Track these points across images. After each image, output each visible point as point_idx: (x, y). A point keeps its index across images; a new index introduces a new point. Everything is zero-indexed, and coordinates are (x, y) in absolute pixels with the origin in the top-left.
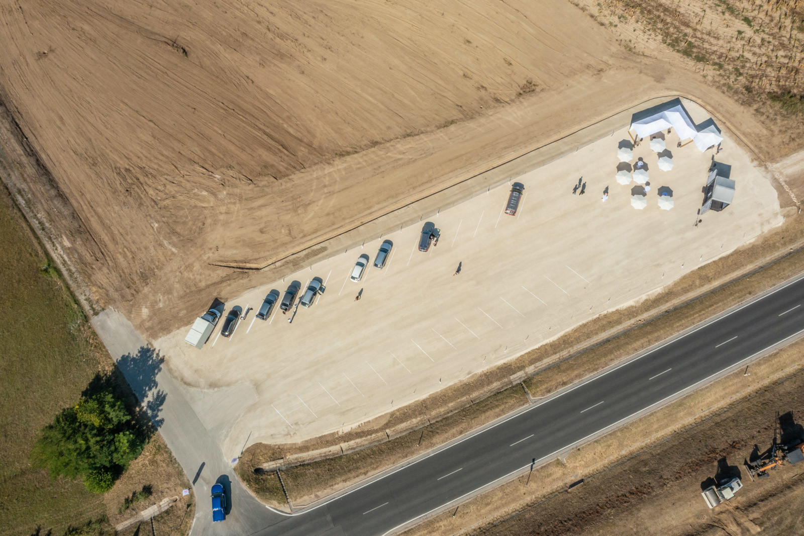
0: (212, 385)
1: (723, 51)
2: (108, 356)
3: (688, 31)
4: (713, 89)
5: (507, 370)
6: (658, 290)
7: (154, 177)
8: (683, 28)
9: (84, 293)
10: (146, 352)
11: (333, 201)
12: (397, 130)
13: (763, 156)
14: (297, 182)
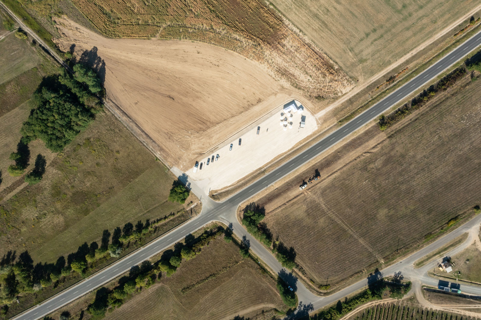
0: (200, 180)
1: (305, 86)
2: (176, 177)
3: (297, 81)
4: (302, 97)
5: (260, 168)
6: (291, 147)
8: (295, 80)
9: (167, 164)
10: (184, 175)
11: (218, 136)
12: (230, 116)
13: (313, 113)
14: (209, 132)
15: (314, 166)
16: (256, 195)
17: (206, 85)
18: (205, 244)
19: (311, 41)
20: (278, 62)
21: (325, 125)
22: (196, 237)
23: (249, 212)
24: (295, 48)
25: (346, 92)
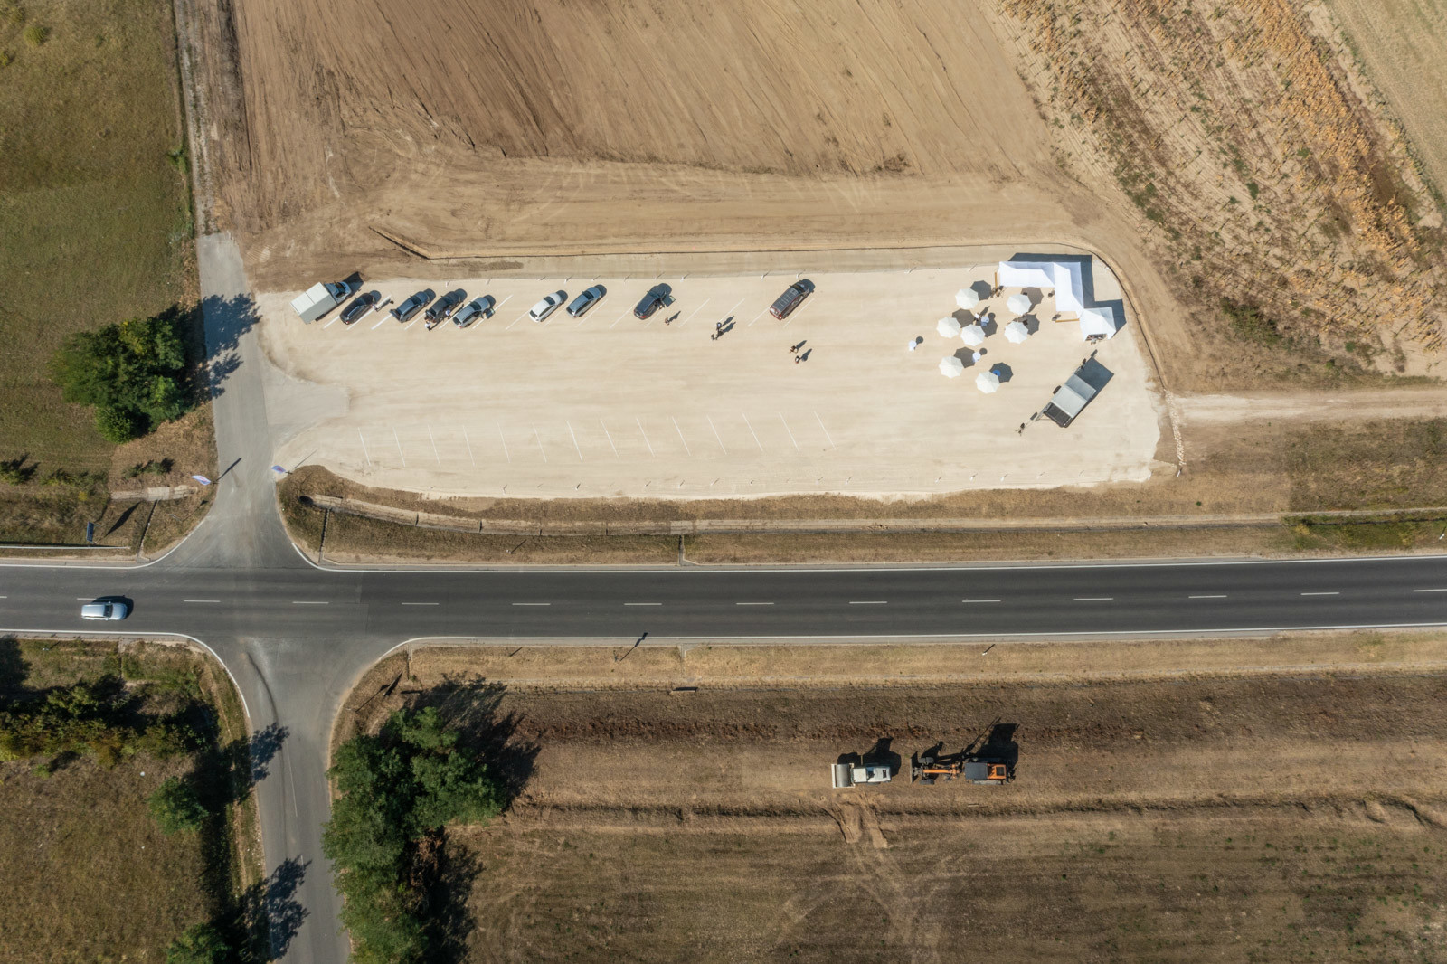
0: (301, 375)
1: (1193, 216)
2: (197, 289)
4: (1148, 264)
5: (670, 511)
6: (922, 494)
7: (358, 94)
8: (1154, 164)
9: (205, 203)
10: (243, 302)
11: (561, 211)
12: (691, 153)
13: (1167, 379)
14: (529, 169)
15: (1002, 694)
16: (545, 651)
19: (1338, 39)
20: (1106, 48)
21: (1204, 488)
22: (31, 682)
24: (1233, 28)
25: (1433, 373)
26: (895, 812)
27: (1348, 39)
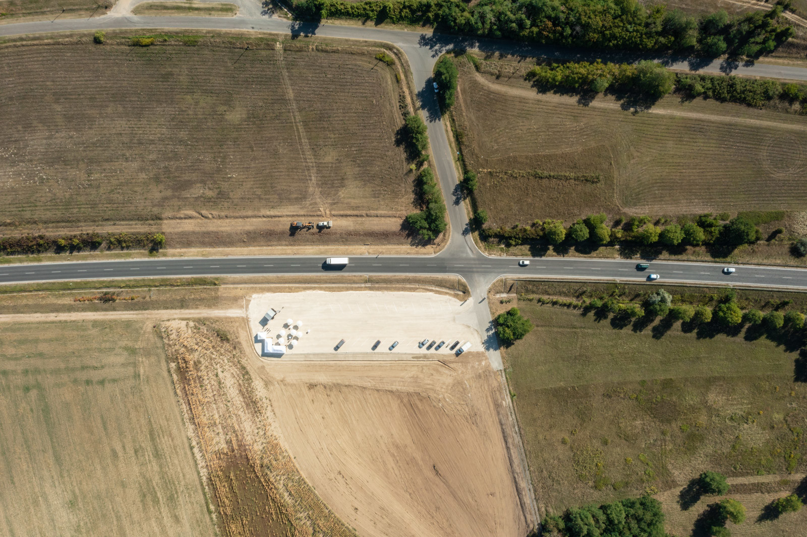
0: (469, 327)
1: (233, 367)
2: (501, 353)
3: (240, 382)
4: (247, 354)
5: (371, 289)
6: (308, 292)
7: (464, 416)
8: (242, 384)
9: (503, 380)
10: (488, 349)
11: (402, 374)
12: (367, 392)
13: (245, 321)
14: (412, 388)
15: (292, 243)
16: (400, 254)
17: (374, 457)
18: (521, 230)
19: (187, 424)
20: (250, 423)
21: (239, 293)
22: (528, 247)
23: (426, 237)
24: (215, 428)
25: (180, 321)
26: (318, 216)
27: (184, 424)
